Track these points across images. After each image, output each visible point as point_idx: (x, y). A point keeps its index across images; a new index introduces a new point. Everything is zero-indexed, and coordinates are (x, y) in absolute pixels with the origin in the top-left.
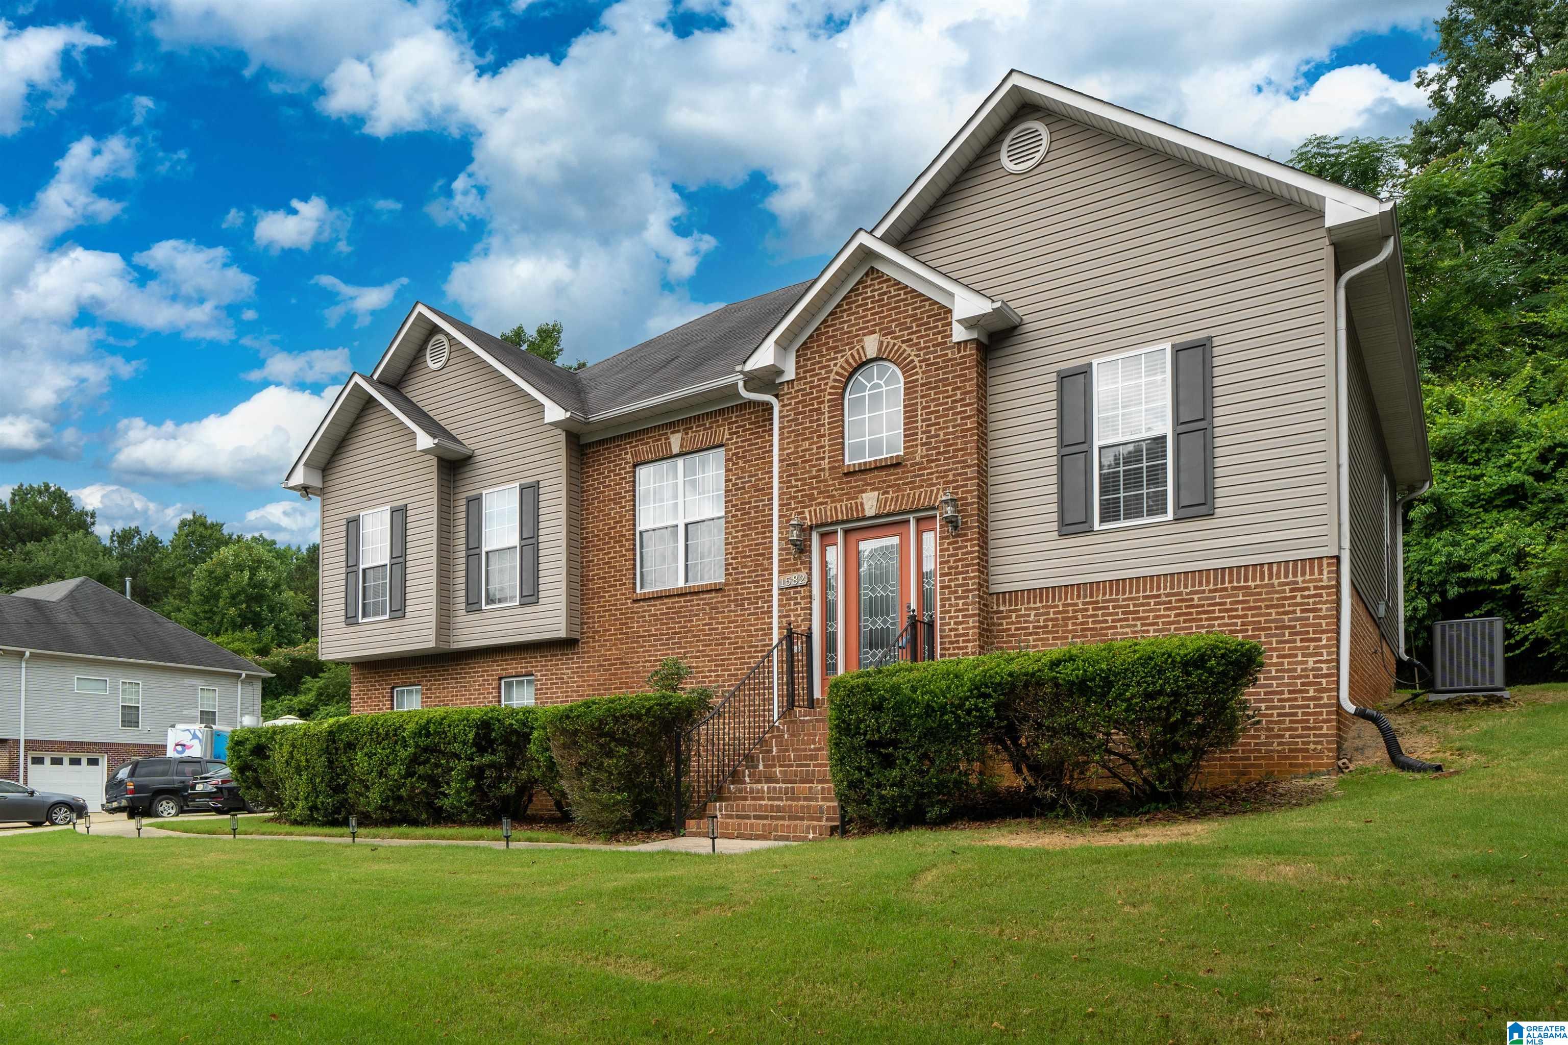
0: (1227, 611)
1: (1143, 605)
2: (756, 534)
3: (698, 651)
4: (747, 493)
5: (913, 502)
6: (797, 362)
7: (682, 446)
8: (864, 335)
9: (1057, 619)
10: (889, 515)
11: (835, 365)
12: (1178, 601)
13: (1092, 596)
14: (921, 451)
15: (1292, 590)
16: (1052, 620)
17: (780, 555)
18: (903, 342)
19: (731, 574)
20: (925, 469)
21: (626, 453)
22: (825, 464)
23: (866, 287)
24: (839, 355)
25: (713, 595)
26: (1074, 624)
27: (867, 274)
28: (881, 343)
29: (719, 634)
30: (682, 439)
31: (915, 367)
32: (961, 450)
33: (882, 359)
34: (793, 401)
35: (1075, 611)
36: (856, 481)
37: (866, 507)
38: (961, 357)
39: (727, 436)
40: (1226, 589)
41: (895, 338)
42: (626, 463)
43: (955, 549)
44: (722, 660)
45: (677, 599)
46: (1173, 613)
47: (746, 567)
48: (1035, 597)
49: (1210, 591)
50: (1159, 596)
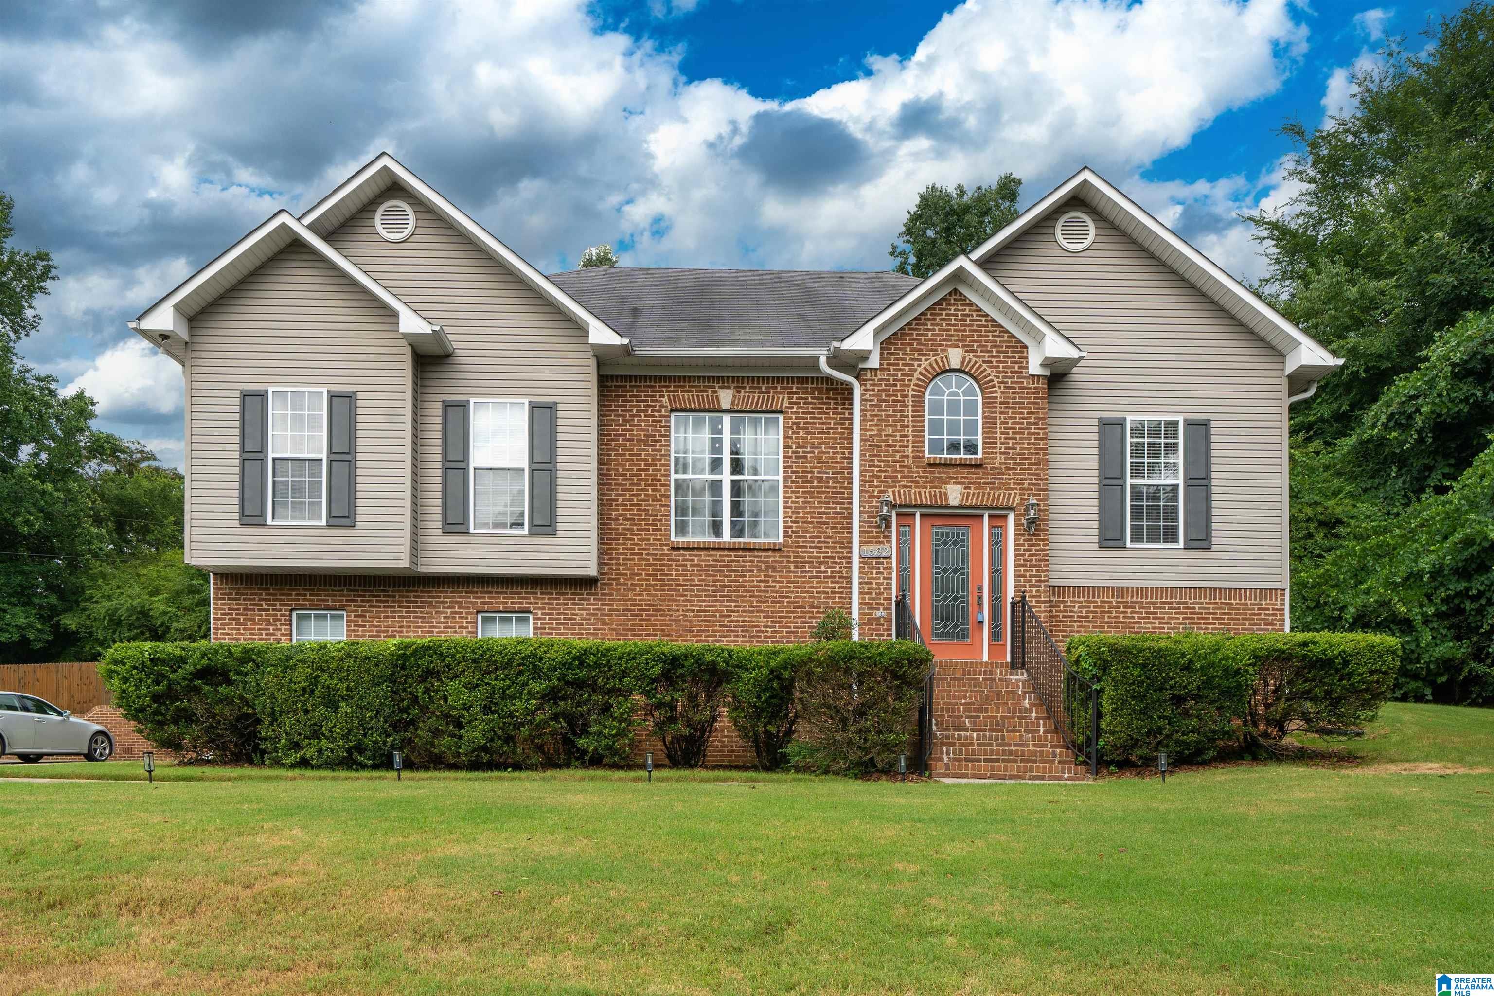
0: (1217, 619)
1: (1160, 608)
2: (819, 503)
3: (751, 606)
4: (810, 462)
5: (993, 501)
6: (881, 354)
7: (733, 403)
8: (947, 346)
9: (1096, 612)
10: (971, 507)
11: (919, 365)
12: (1185, 608)
13: (1123, 597)
14: (999, 459)
15: (1259, 609)
16: (1092, 612)
17: (860, 526)
18: (984, 362)
19: (790, 537)
20: (1003, 474)
21: (663, 396)
22: (909, 451)
23: (950, 305)
24: (923, 358)
25: (770, 554)
26: (1109, 617)
27: (950, 294)
28: (964, 358)
29: (777, 592)
30: (734, 396)
31: (994, 386)
32: (1035, 464)
33: (963, 372)
34: (876, 388)
35: (1110, 607)
36: (939, 473)
37: (951, 498)
38: (1035, 388)
39: (786, 404)
40: (1217, 603)
41: (977, 357)
42: (662, 406)
43: (1029, 545)
44: (780, 617)
45: (726, 553)
46: (1181, 616)
47: (807, 532)
48: (1079, 593)
49: (1207, 604)
50: (1171, 603)
